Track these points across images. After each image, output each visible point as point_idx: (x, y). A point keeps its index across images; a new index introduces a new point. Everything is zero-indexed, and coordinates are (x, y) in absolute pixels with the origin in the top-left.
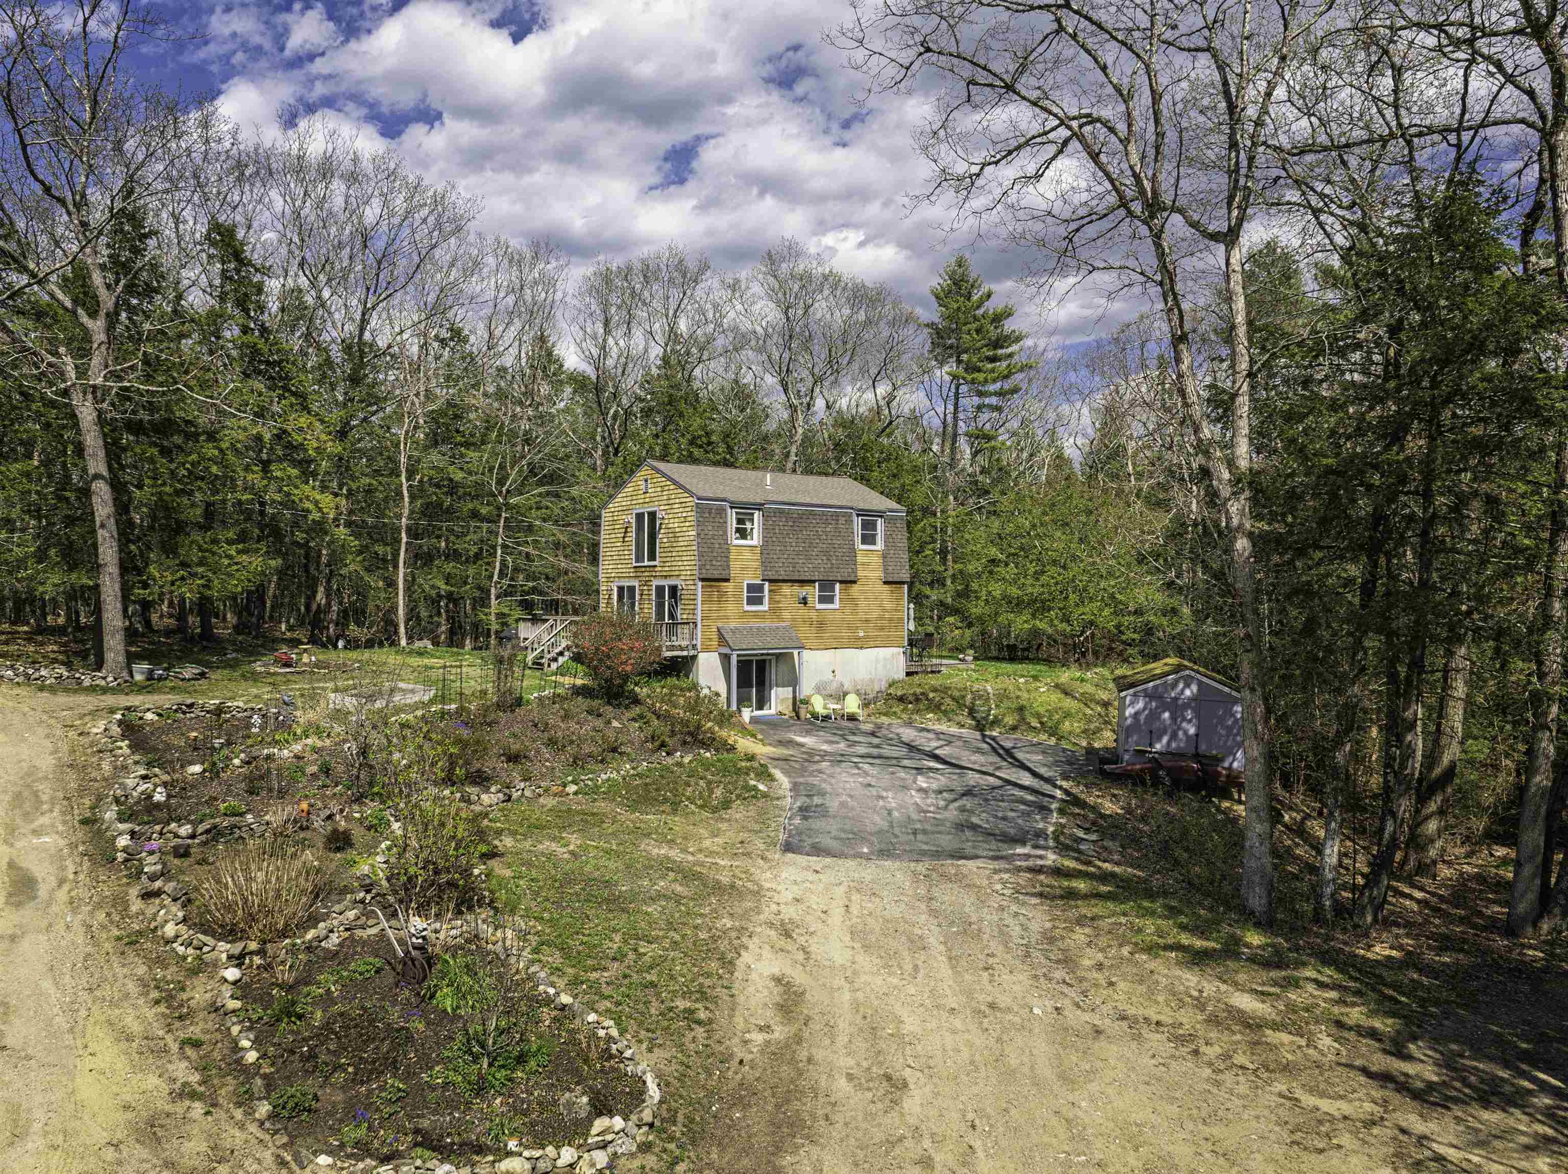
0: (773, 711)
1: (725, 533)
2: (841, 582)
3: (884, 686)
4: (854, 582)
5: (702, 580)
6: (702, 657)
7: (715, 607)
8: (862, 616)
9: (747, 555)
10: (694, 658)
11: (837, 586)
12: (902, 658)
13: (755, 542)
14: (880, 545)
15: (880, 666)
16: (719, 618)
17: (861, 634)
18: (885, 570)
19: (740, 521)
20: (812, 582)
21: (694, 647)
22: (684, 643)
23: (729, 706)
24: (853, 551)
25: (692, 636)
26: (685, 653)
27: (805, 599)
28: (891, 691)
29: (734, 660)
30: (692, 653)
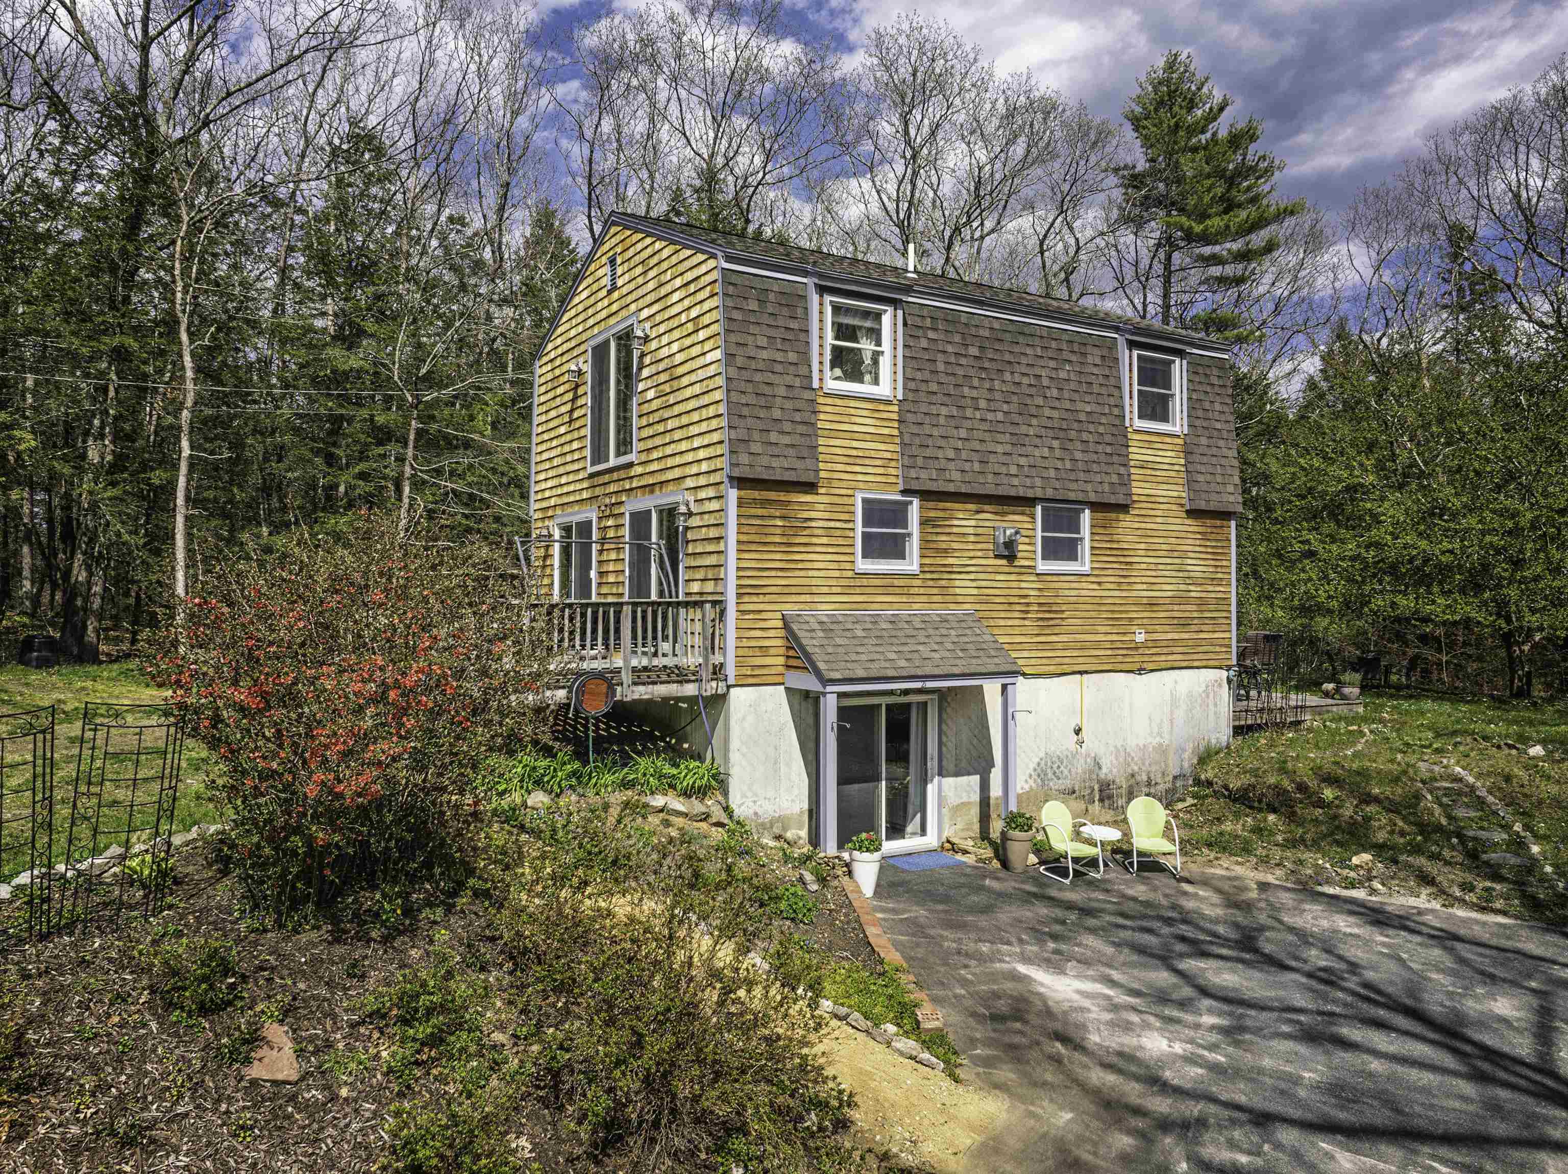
0: (931, 840)
1: (805, 357)
2: (1096, 507)
3: (1188, 760)
4: (1124, 508)
5: (740, 482)
6: (740, 698)
7: (776, 558)
8: (1141, 592)
9: (866, 423)
10: (719, 700)
11: (1086, 517)
12: (1225, 693)
13: (884, 389)
14: (1178, 424)
15: (1180, 714)
16: (786, 591)
17: (1140, 638)
18: (1190, 483)
19: (842, 332)
20: (1025, 502)
21: (718, 672)
22: (692, 660)
23: (815, 839)
24: (1121, 433)
25: (712, 644)
26: (690, 689)
27: (1010, 544)
28: (1208, 774)
29: (830, 707)
30: (711, 688)
